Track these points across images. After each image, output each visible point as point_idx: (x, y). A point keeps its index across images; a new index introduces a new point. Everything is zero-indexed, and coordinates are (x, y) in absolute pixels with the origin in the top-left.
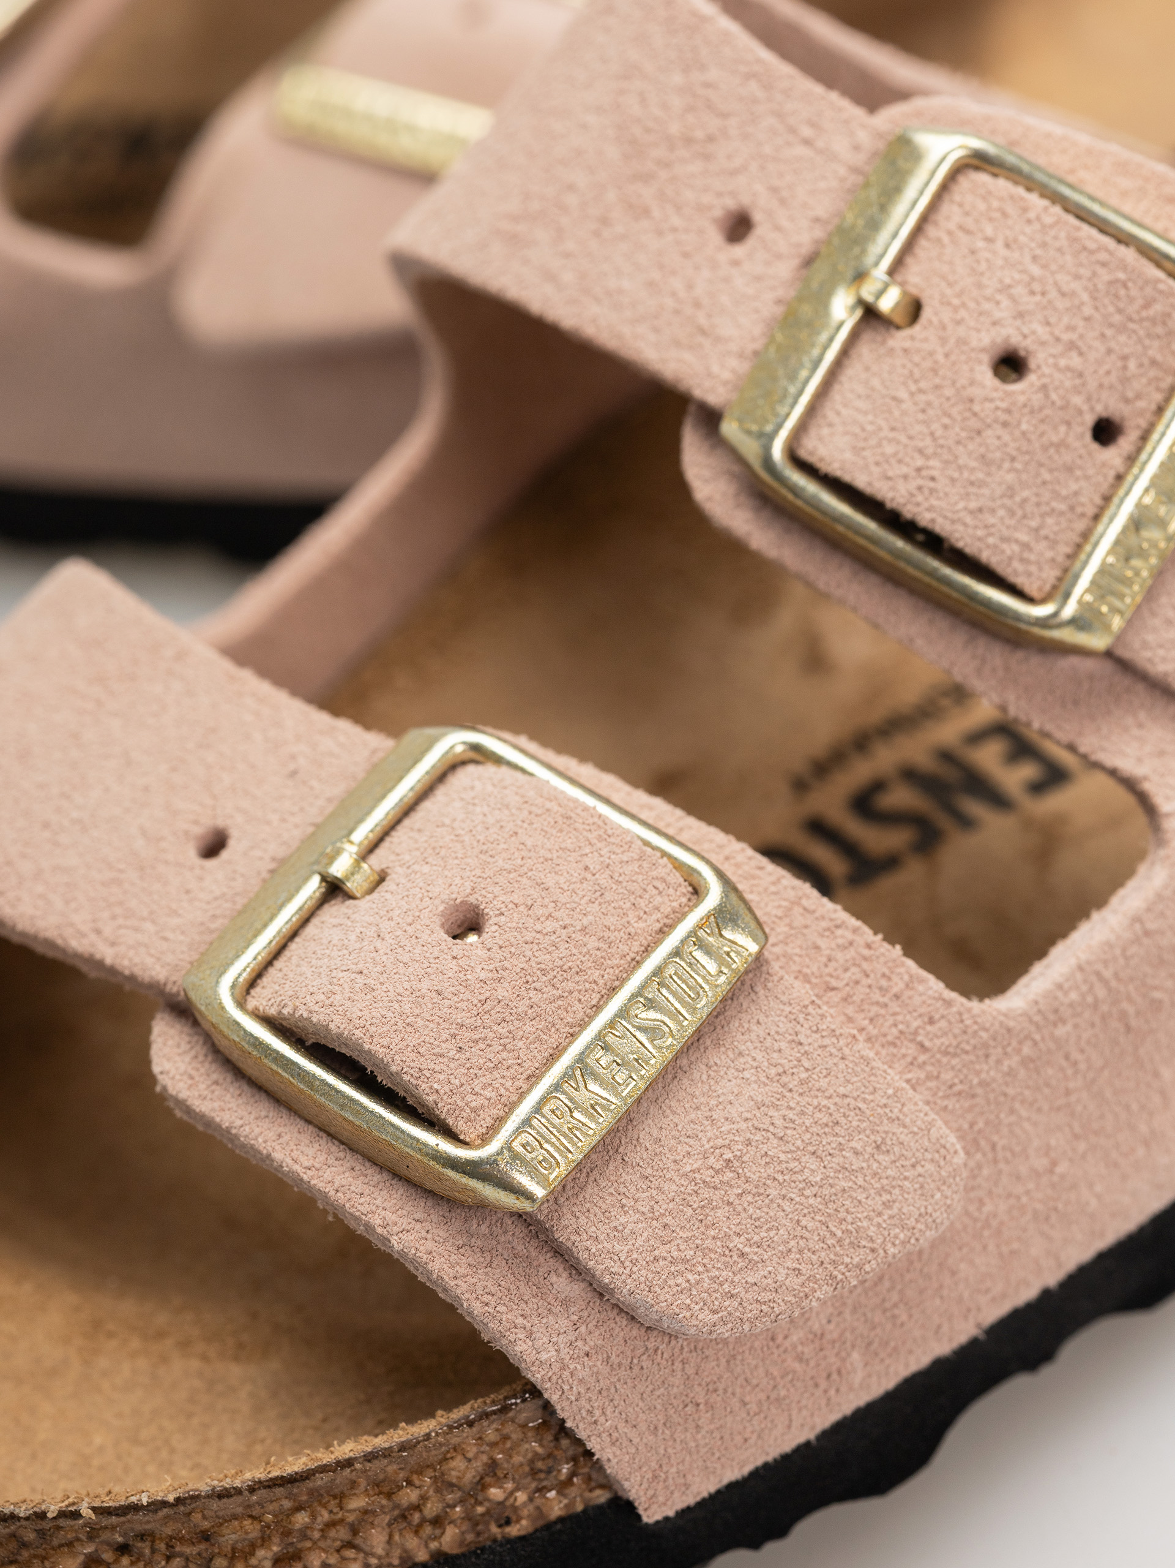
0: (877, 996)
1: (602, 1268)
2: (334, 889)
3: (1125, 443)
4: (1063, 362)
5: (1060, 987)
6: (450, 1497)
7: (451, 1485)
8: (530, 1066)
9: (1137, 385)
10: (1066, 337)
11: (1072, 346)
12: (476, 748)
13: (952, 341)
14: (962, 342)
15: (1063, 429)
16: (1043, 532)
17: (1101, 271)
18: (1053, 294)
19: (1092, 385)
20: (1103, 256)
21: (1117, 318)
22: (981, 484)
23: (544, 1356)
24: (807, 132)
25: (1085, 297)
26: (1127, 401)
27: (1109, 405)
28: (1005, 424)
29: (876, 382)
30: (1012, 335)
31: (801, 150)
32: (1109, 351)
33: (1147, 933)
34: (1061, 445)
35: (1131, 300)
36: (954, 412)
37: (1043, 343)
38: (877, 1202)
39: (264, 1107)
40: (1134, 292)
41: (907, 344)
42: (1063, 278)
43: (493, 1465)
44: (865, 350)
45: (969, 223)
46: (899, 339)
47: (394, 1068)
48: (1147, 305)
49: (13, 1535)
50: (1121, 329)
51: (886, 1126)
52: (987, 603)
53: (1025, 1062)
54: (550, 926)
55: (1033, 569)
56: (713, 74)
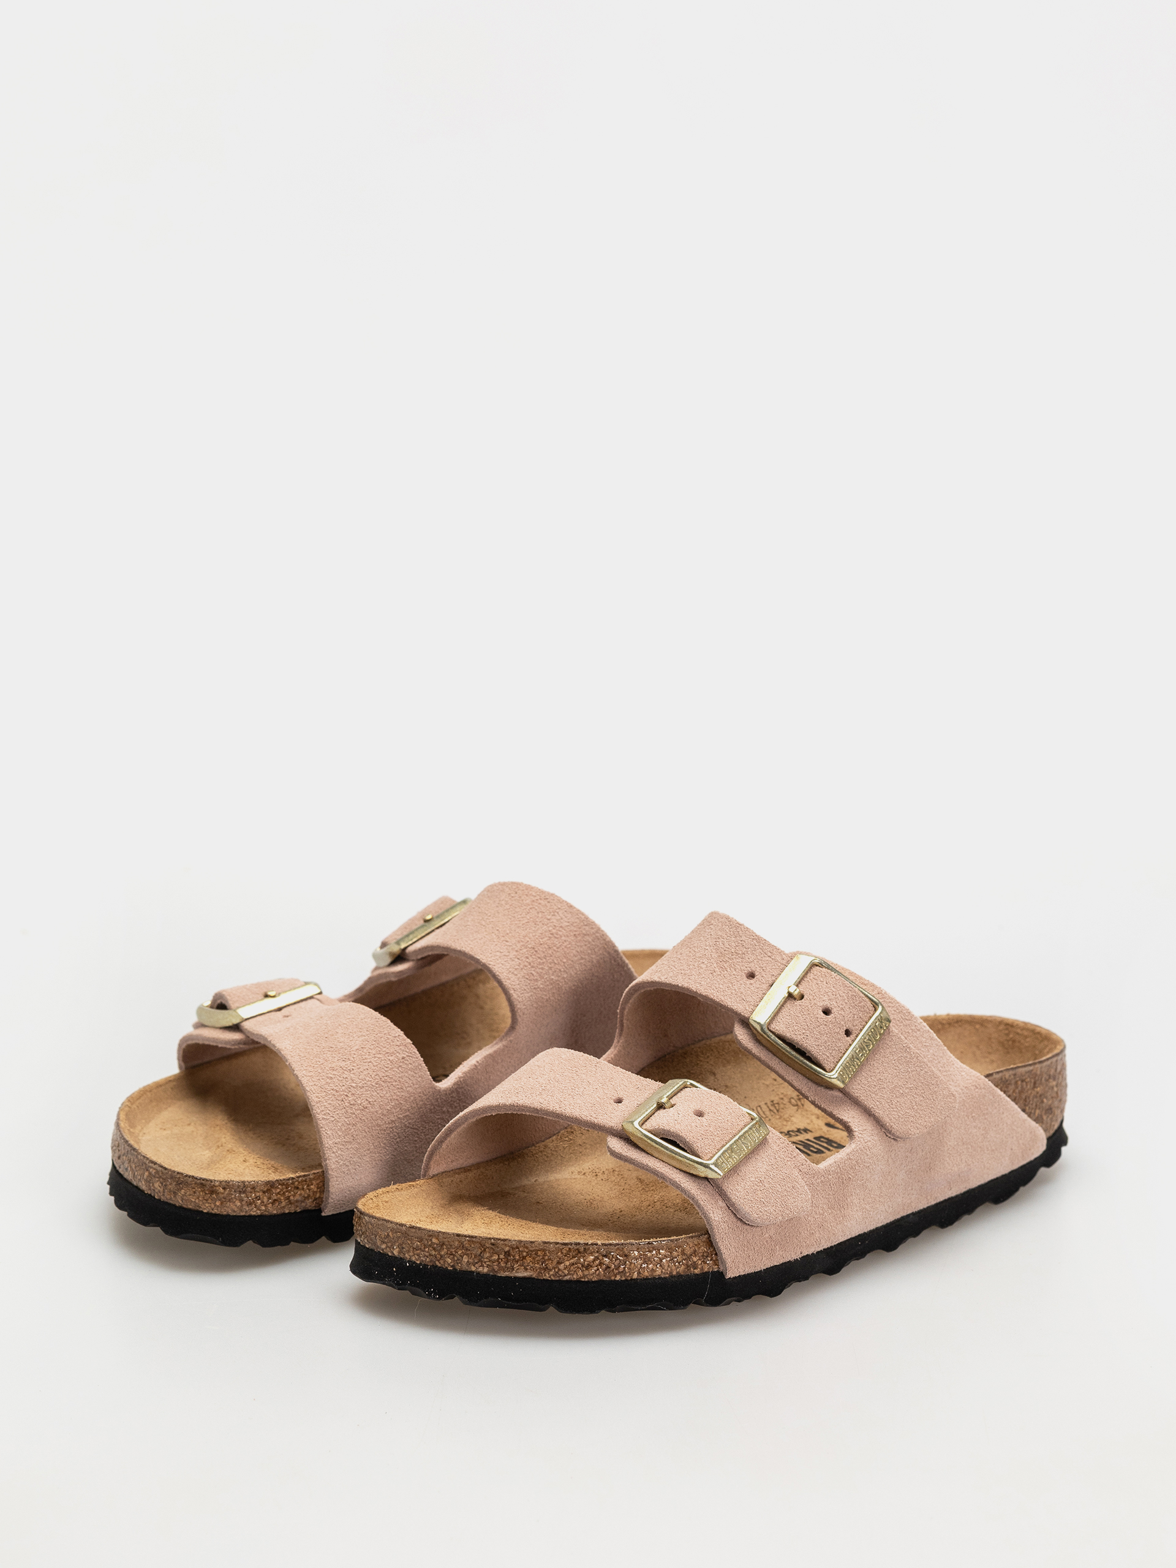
0: (790, 1156)
1: (734, 1198)
2: (660, 1106)
3: (852, 1037)
4: (840, 1012)
5: (831, 1165)
6: (684, 1257)
7: (685, 1254)
8: (718, 1147)
9: (857, 1022)
10: (841, 1006)
11: (842, 1009)
12: (691, 1084)
13: (813, 1004)
14: (815, 1004)
15: (839, 1029)
16: (832, 1054)
17: (850, 992)
18: (838, 996)
19: (846, 1019)
20: (850, 989)
21: (853, 1005)
22: (819, 1039)
23: (716, 1219)
24: (769, 954)
25: (846, 998)
26: (854, 1026)
27: (849, 1026)
28: (825, 1025)
29: (792, 1012)
30: (827, 1004)
31: (768, 958)
32: (851, 1012)
33: (850, 1159)
34: (838, 1033)
35: (856, 1001)
36: (813, 1020)
37: (835, 1007)
38: (792, 1200)
39: (643, 1154)
40: (857, 999)
41: (801, 1004)
42: (841, 992)
43: (695, 1251)
44: (788, 1005)
45: (816, 977)
46: (798, 1002)
47: (687, 1140)
48: (860, 1003)
49: (577, 1249)
50: (854, 1007)
51: (795, 1183)
52: (816, 1071)
53: (822, 1181)
54: (720, 1118)
55: (829, 1063)
56: (743, 938)
